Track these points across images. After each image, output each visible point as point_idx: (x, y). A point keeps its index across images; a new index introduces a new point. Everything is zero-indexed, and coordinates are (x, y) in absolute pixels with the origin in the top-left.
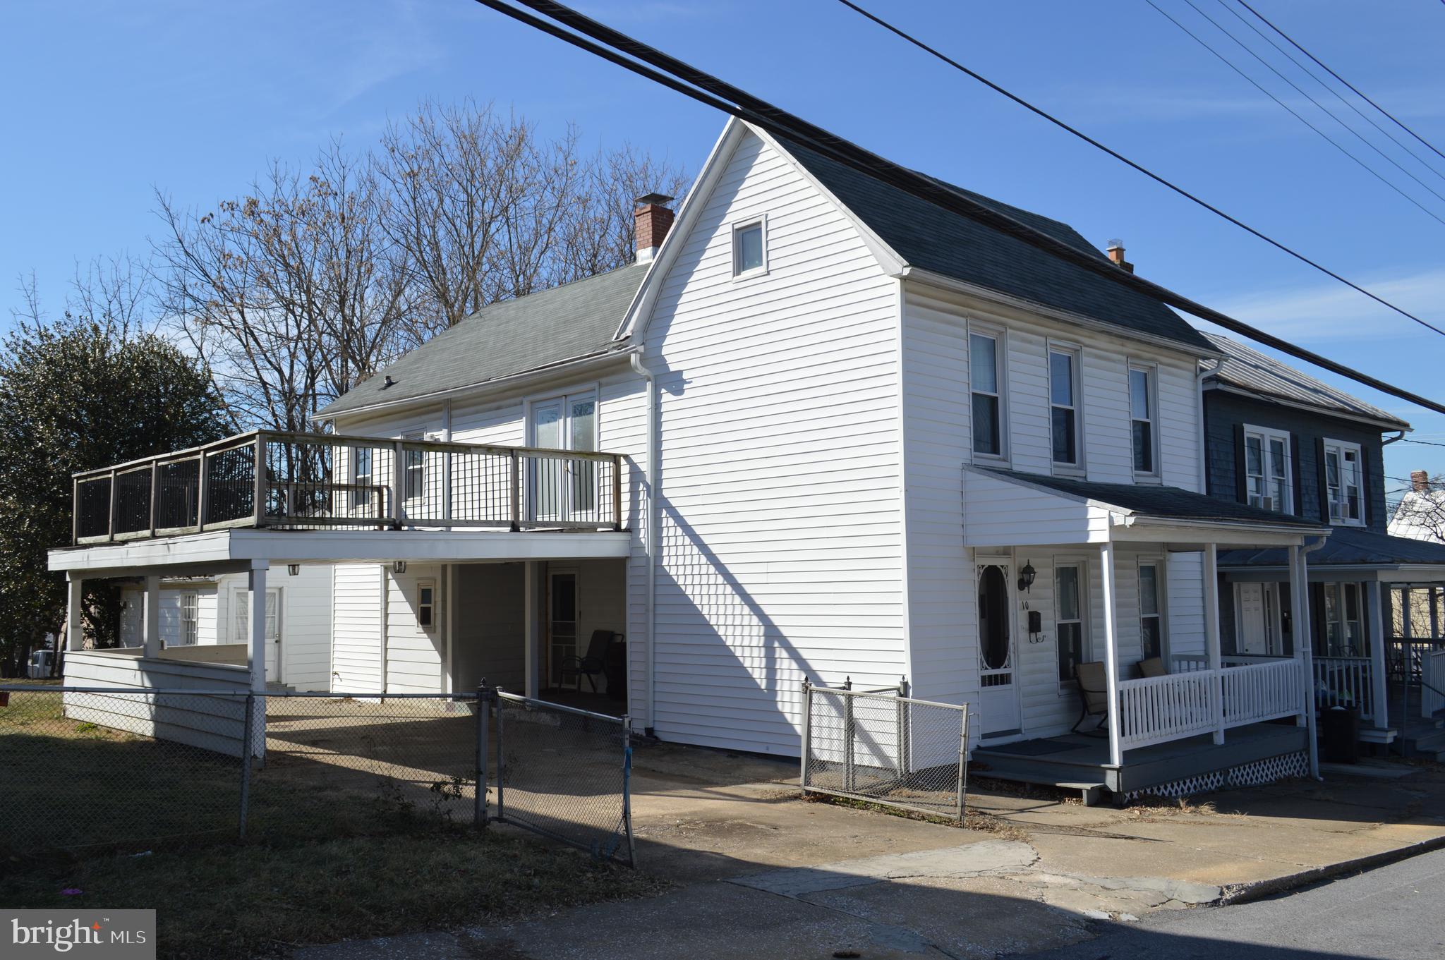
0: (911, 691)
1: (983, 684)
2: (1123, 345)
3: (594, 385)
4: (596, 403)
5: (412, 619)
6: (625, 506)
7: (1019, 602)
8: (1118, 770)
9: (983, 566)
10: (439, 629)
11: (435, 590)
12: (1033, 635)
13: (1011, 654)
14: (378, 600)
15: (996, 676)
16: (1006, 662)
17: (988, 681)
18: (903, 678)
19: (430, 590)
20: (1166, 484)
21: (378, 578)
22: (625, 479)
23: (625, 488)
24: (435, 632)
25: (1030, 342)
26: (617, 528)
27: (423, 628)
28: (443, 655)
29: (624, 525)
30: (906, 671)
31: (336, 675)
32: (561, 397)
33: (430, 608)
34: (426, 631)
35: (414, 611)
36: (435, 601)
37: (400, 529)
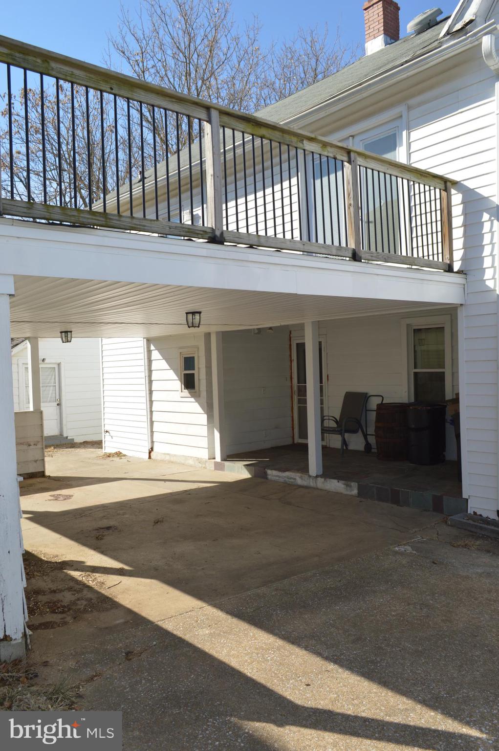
3: (401, 109)
4: (404, 133)
5: (177, 384)
6: (458, 244)
10: (204, 394)
11: (198, 357)
14: (142, 369)
19: (193, 358)
21: (141, 350)
22: (457, 210)
23: (458, 221)
24: (199, 396)
26: (449, 269)
27: (189, 393)
28: (210, 418)
29: (457, 267)
31: (107, 433)
32: (348, 138)
33: (193, 374)
34: (193, 395)
35: (178, 377)
36: (199, 368)
37: (224, 244)
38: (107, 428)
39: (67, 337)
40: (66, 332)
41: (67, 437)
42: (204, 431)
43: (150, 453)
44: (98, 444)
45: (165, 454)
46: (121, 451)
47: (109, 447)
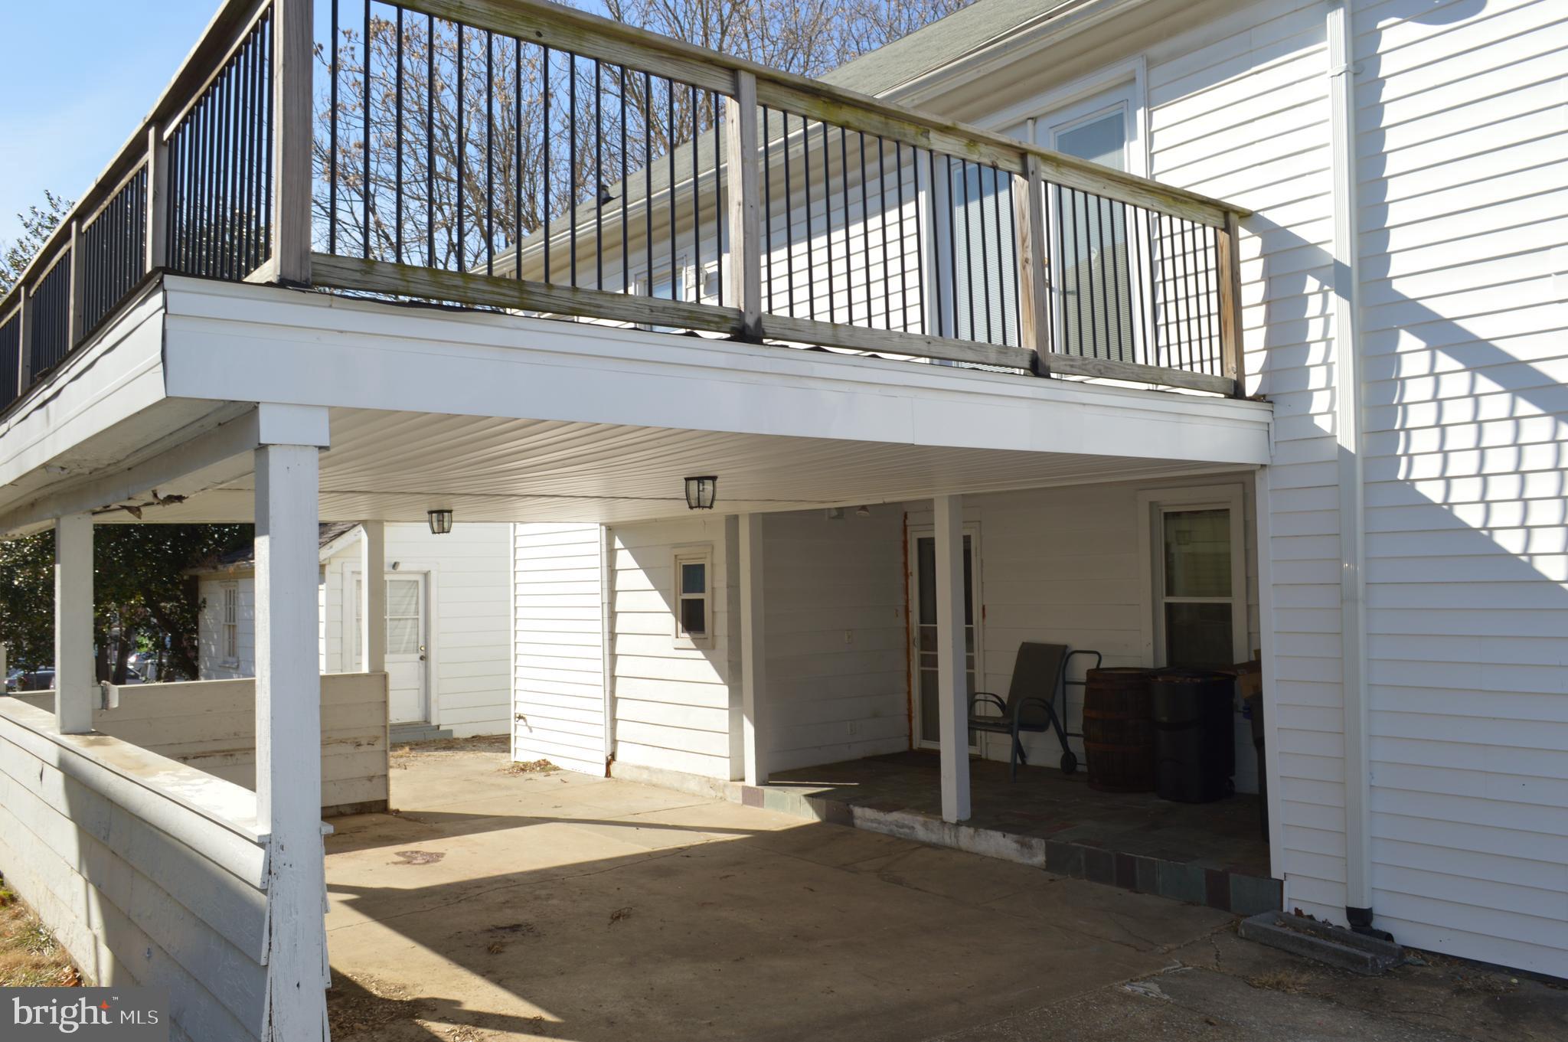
3: (1133, 65)
4: (1140, 114)
5: (668, 621)
6: (1254, 339)
10: (723, 642)
11: (712, 565)
14: (596, 587)
19: (702, 567)
21: (596, 548)
22: (1251, 271)
23: (1253, 293)
24: (713, 647)
26: (1236, 391)
27: (693, 640)
28: (735, 693)
29: (1251, 387)
31: (521, 721)
32: (1024, 122)
33: (701, 601)
34: (699, 647)
35: (670, 607)
36: (713, 589)
37: (761, 343)
38: (521, 710)
39: (441, 521)
40: (440, 512)
41: (438, 727)
42: (722, 720)
43: (608, 764)
44: (501, 742)
45: (639, 767)
46: (549, 758)
47: (524, 749)
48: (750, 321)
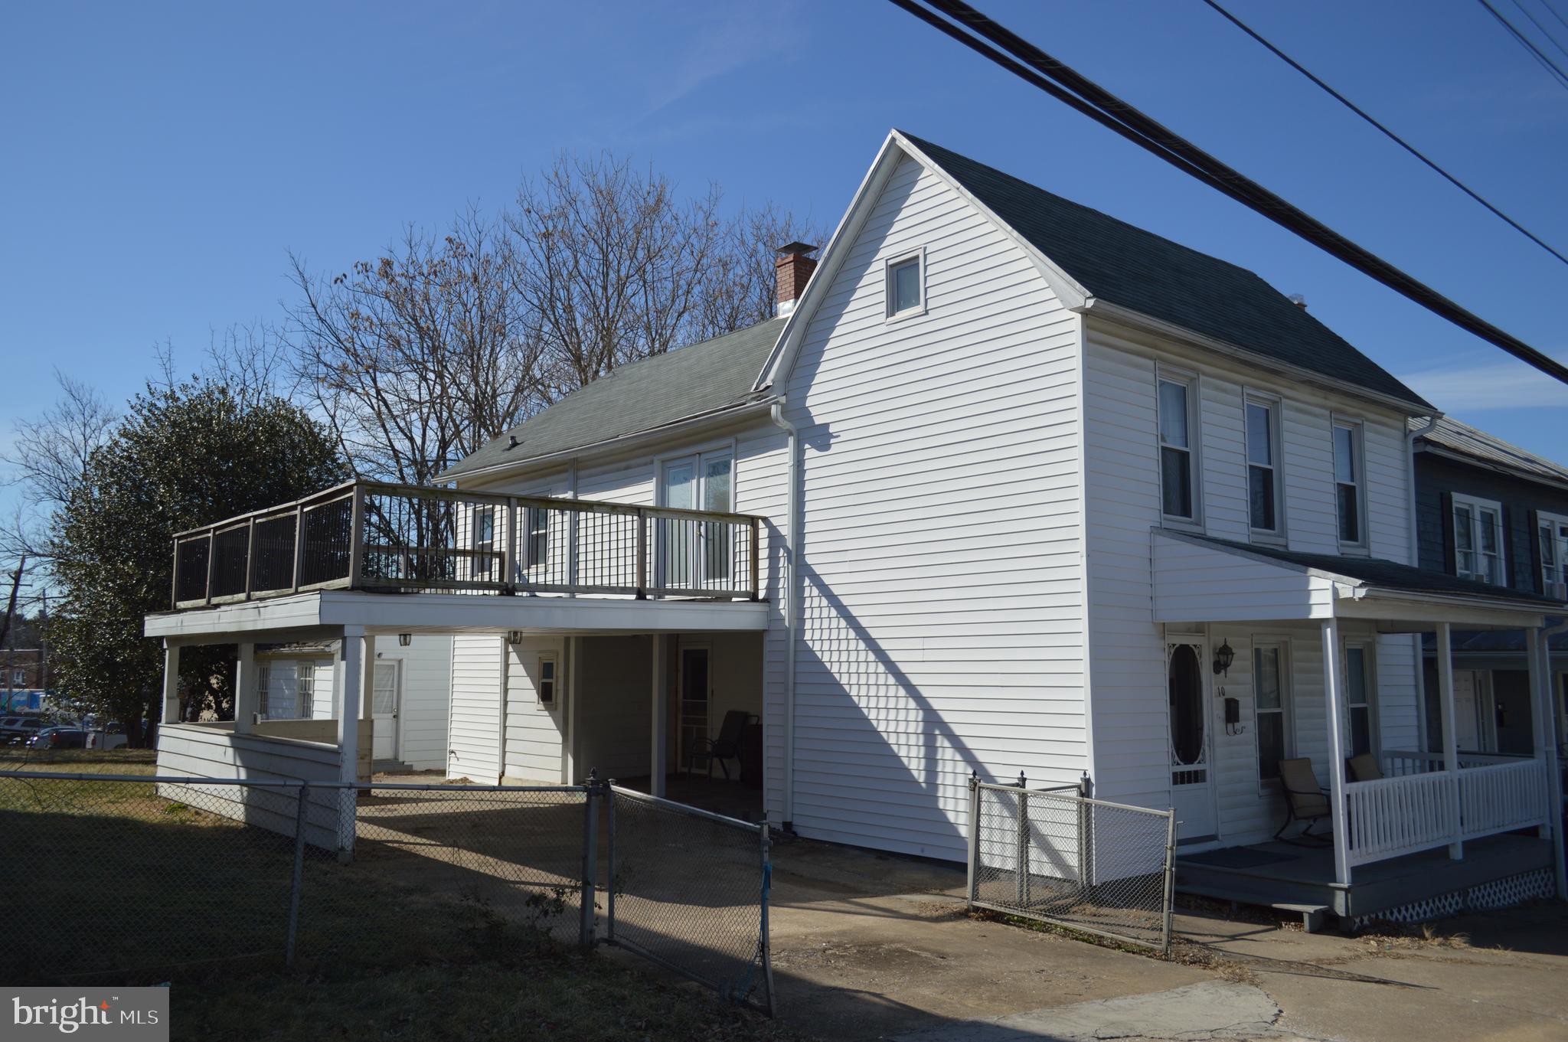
0: (1094, 789)
1: (1175, 783)
2: (1326, 398)
3: (730, 441)
4: (733, 461)
5: (533, 695)
7: (1215, 688)
8: (1347, 891)
9: (1174, 645)
10: (561, 707)
11: (557, 664)
12: (1230, 726)
13: (1206, 747)
14: (498, 674)
15: (1189, 773)
16: (1200, 757)
17: (1180, 779)
18: (1085, 774)
19: (552, 664)
20: (1375, 556)
21: (498, 651)
22: (763, 544)
23: (763, 553)
24: (556, 709)
25: (1224, 391)
26: (754, 598)
27: (544, 705)
28: (565, 735)
29: (761, 595)
30: (1089, 766)
31: (453, 755)
32: (695, 455)
33: (551, 683)
34: (547, 708)
35: (533, 683)
36: (557, 677)
37: (514, 595)
38: (452, 748)
39: (405, 639)
40: (405, 635)
41: (403, 760)
42: (559, 752)
43: (500, 778)
44: (443, 773)
45: (516, 779)
46: (468, 777)
47: (454, 773)
48: (510, 586)
